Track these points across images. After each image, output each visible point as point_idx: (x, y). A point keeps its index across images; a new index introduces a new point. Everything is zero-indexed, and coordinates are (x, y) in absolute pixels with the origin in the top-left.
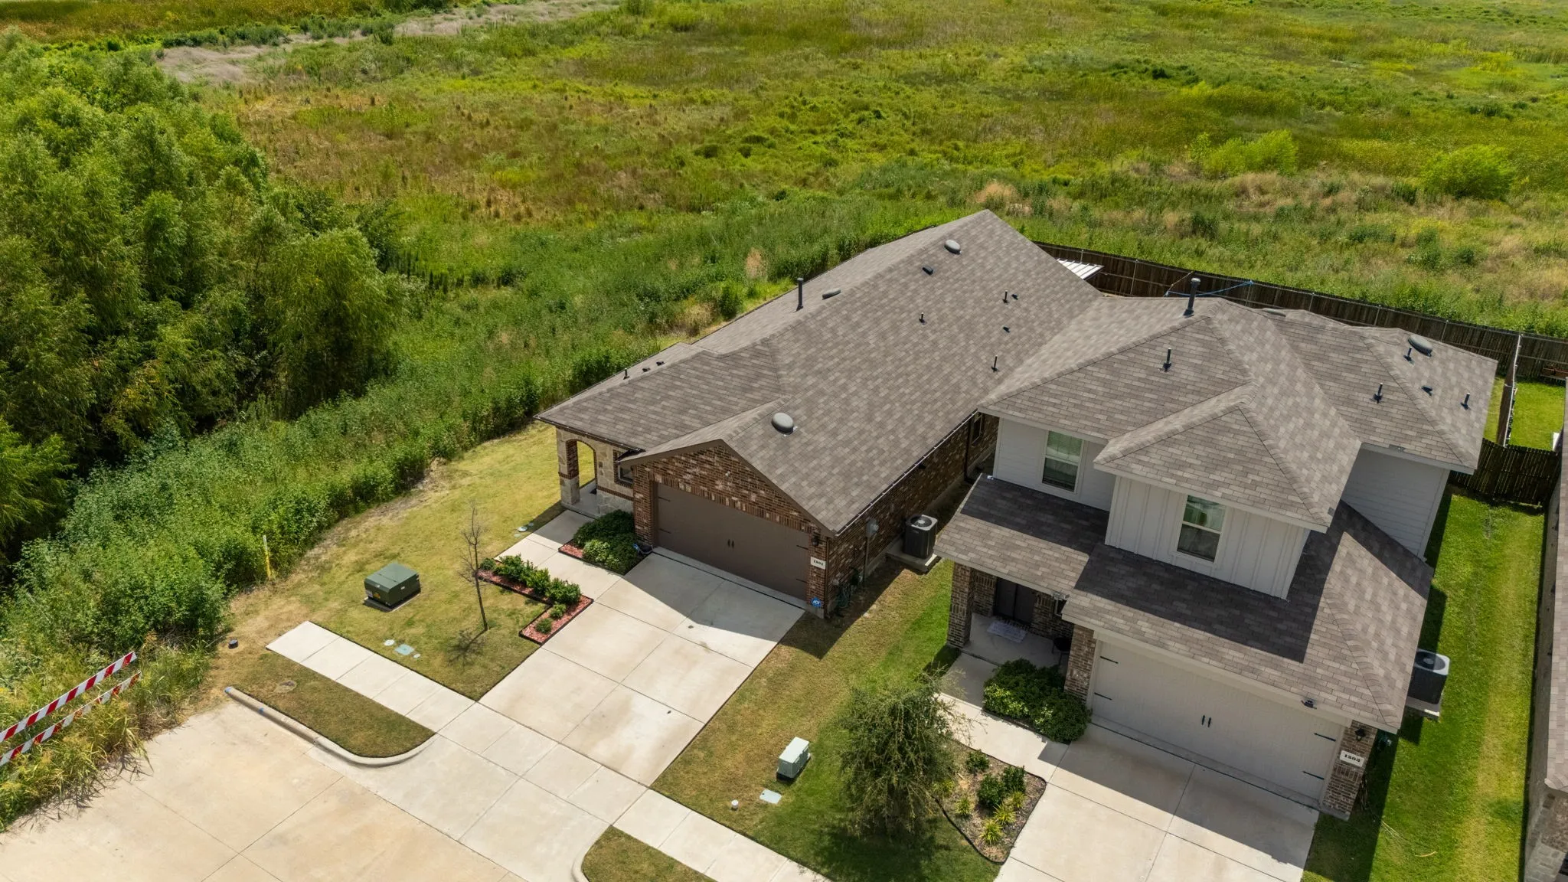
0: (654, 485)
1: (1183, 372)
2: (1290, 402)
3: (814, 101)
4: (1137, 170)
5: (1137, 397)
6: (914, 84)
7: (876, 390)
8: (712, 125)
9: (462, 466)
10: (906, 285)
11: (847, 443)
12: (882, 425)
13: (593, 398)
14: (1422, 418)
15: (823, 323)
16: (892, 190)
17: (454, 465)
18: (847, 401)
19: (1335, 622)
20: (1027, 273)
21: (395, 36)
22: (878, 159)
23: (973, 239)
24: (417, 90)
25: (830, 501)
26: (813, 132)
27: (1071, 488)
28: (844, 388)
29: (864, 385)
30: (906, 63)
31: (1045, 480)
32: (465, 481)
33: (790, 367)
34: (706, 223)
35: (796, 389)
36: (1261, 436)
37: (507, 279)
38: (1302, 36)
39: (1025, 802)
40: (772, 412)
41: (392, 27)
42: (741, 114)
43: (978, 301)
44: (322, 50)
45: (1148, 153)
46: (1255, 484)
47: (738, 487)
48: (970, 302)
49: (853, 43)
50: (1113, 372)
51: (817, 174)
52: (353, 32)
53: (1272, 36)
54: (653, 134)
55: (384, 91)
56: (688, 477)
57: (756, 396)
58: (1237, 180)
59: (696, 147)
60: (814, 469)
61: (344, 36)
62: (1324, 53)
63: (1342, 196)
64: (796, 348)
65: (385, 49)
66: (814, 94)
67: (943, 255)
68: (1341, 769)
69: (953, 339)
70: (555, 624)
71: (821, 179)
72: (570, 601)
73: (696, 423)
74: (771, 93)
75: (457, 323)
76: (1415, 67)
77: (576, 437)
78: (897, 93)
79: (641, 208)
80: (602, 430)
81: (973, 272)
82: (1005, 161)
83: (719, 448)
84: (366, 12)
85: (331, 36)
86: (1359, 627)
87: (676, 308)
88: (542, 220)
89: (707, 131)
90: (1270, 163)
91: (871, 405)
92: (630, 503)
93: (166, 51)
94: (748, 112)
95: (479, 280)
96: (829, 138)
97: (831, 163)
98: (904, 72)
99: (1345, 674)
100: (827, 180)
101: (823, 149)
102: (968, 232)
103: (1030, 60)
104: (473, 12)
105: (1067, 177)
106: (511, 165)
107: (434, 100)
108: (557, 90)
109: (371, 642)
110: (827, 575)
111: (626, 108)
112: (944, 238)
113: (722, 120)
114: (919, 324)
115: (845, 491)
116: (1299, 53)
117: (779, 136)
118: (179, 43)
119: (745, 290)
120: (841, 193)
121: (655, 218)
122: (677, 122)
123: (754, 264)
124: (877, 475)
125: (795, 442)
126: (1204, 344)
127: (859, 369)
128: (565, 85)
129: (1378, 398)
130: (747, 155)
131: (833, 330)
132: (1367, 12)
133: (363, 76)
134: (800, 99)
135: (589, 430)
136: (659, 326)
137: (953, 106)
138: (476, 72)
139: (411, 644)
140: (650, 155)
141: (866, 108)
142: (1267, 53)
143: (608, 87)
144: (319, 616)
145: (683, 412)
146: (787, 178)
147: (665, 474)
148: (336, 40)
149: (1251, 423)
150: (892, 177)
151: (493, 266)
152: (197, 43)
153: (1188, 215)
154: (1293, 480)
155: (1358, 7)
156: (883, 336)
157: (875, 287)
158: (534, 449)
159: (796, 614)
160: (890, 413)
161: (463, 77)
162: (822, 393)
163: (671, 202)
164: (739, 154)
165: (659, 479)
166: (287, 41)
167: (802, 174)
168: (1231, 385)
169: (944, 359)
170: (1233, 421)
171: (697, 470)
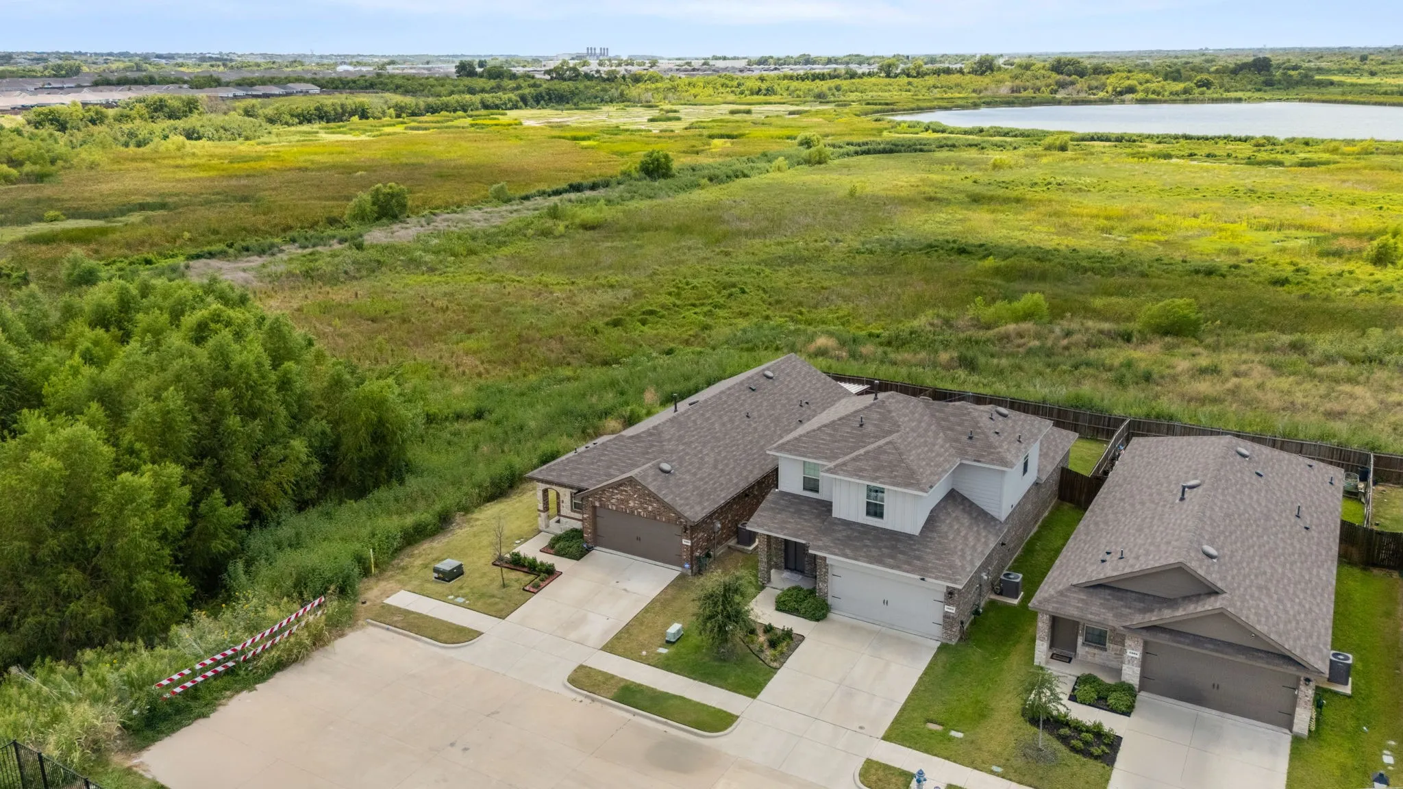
0: (595, 507)
1: (869, 428)
2: (922, 440)
3: (695, 282)
4: (932, 325)
5: (846, 441)
6: (772, 266)
7: (719, 453)
8: (618, 303)
9: (475, 516)
10: (739, 397)
11: (701, 479)
12: (722, 471)
13: (559, 463)
14: (991, 446)
15: (689, 417)
16: (750, 345)
17: (469, 516)
18: (702, 459)
19: (940, 543)
20: (817, 390)
21: (366, 243)
22: (743, 323)
23: (783, 371)
24: (388, 285)
25: (692, 507)
26: (694, 305)
27: (817, 491)
28: (701, 452)
29: (712, 449)
30: (767, 250)
31: (805, 489)
32: (479, 523)
33: (669, 440)
34: (616, 372)
35: (672, 452)
36: (900, 454)
37: (479, 415)
38: (1082, 216)
39: (792, 645)
40: (659, 464)
41: (361, 236)
42: (638, 295)
43: (784, 406)
44: (310, 257)
45: (942, 312)
46: (896, 476)
47: (641, 503)
48: (779, 406)
49: (725, 236)
50: (835, 430)
51: (696, 336)
52: (331, 242)
53: (1059, 217)
54: (573, 311)
55: (363, 287)
56: (613, 501)
57: (650, 456)
58: (1002, 329)
59: (607, 319)
60: (684, 492)
61: (325, 245)
62: (1097, 229)
63: (1076, 338)
64: (672, 431)
65: (360, 255)
66: (694, 276)
67: (763, 380)
68: (946, 616)
69: (767, 427)
70: (542, 584)
71: (700, 340)
72: (550, 573)
73: (617, 473)
74: (661, 276)
75: (449, 443)
76: (1166, 238)
77: (548, 486)
78: (758, 274)
79: (569, 364)
80: (565, 480)
81: (781, 389)
82: (835, 321)
83: (631, 481)
84: (338, 225)
85: (314, 246)
86: (952, 546)
87: (600, 423)
88: (499, 376)
89: (614, 308)
90: (1028, 316)
91: (716, 461)
92: (580, 523)
93: (191, 263)
94: (644, 293)
95: (459, 417)
96: (706, 309)
97: (706, 327)
98: (765, 257)
99: (942, 565)
100: (704, 339)
101: (701, 318)
102: (780, 366)
103: (863, 244)
104: (423, 221)
105: (878, 332)
106: (469, 338)
107: (402, 293)
108: (497, 281)
109: (442, 598)
110: (692, 549)
111: (551, 293)
112: (764, 370)
113: (625, 299)
114: (746, 419)
115: (700, 503)
116: (1079, 229)
117: (669, 309)
118: (198, 257)
119: (644, 411)
120: (714, 348)
121: (579, 371)
122: (589, 301)
123: (650, 396)
124: (718, 496)
125: (672, 479)
126: (880, 413)
127: (709, 442)
128: (502, 277)
129: (971, 438)
130: (644, 324)
131: (695, 422)
132: (1140, 194)
133: (346, 276)
134: (684, 281)
135: (556, 480)
136: (589, 435)
137: (800, 282)
138: (432, 270)
139: (463, 597)
140: (573, 328)
141: (734, 285)
142: (1053, 230)
143: (536, 277)
144: (409, 587)
145: (609, 467)
146: (673, 340)
147: (600, 501)
148: (319, 249)
149: (896, 449)
150: (750, 335)
151: (468, 406)
152: (211, 255)
153: (955, 354)
154: (913, 473)
155: (1133, 190)
156: (724, 424)
157: (720, 398)
158: (517, 505)
159: (677, 574)
160: (727, 465)
161: (423, 274)
162: (687, 454)
163: (591, 360)
164: (638, 324)
165: (597, 504)
166: (281, 251)
167: (685, 336)
168: (890, 433)
169: (761, 437)
170: (888, 448)
171: (619, 496)
